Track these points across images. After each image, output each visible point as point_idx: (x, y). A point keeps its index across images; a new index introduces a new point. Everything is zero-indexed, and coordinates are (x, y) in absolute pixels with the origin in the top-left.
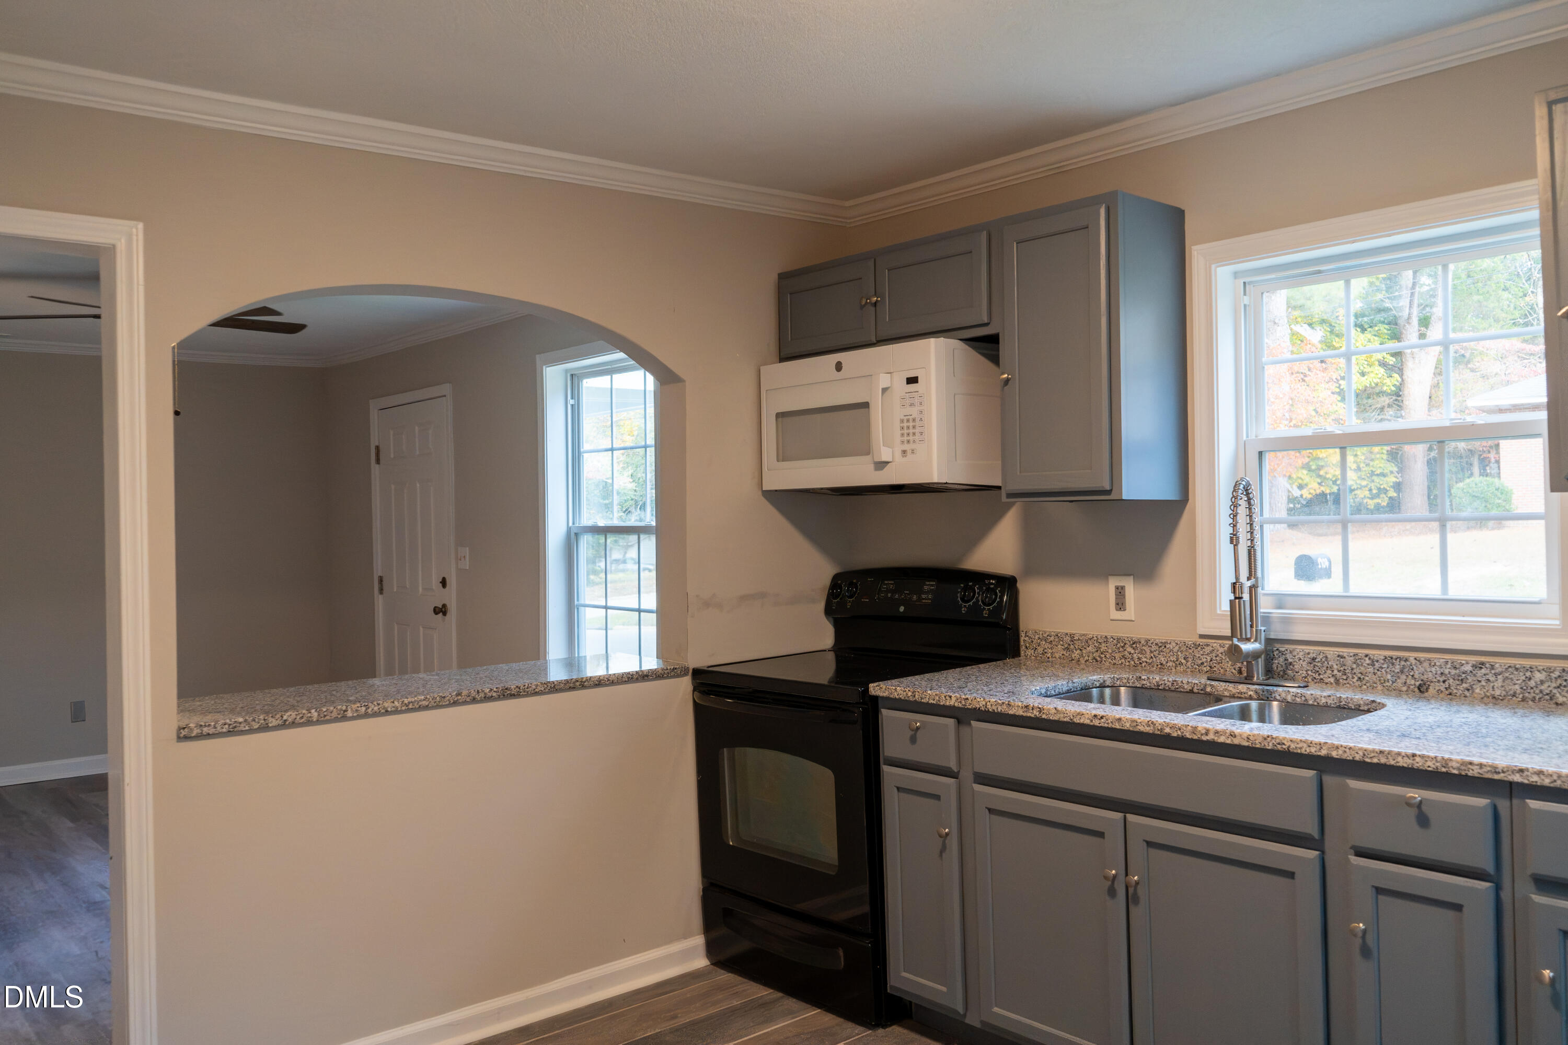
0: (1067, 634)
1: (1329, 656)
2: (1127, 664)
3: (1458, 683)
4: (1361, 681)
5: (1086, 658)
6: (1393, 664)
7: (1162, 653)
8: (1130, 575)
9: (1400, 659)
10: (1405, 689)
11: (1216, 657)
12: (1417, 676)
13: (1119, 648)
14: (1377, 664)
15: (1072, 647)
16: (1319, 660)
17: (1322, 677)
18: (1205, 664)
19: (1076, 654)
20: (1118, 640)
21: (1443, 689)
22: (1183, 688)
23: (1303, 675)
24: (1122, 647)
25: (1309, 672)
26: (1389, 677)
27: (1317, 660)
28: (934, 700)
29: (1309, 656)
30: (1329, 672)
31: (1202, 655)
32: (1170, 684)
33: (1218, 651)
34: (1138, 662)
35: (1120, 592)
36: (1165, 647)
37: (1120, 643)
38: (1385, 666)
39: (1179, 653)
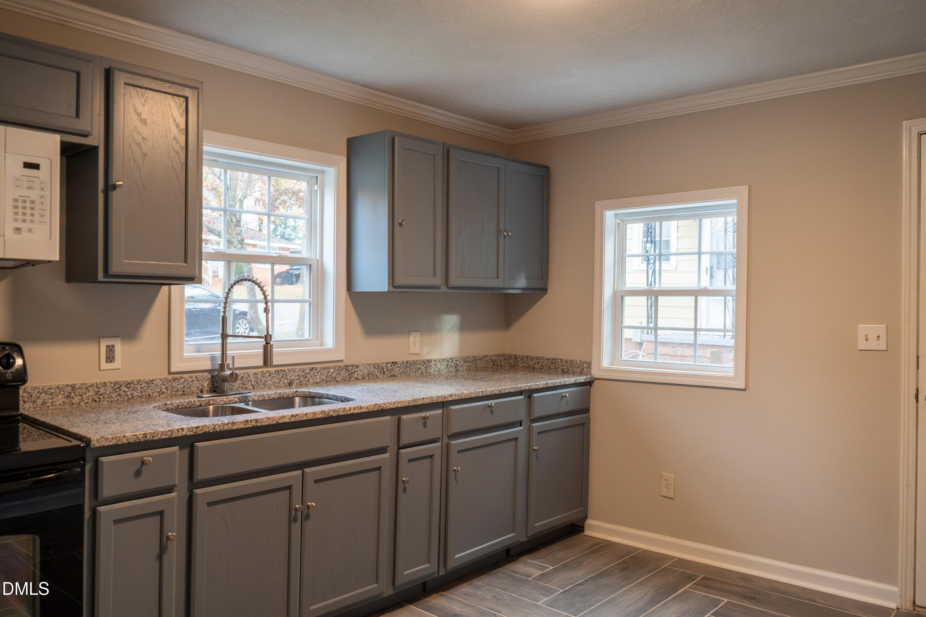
0: (68, 385)
1: (250, 375)
2: (122, 399)
3: (304, 378)
4: (265, 385)
5: (86, 401)
6: (279, 374)
7: (149, 388)
8: (118, 337)
9: (281, 371)
10: (283, 385)
11: (187, 384)
12: (288, 378)
13: (116, 389)
14: (272, 375)
15: (73, 394)
16: (245, 377)
17: (246, 386)
18: (180, 390)
19: (76, 400)
20: (116, 383)
21: (298, 383)
22: (195, 405)
23: (237, 387)
24: (118, 388)
25: (240, 385)
26: (277, 381)
27: (244, 378)
28: (166, 435)
29: (240, 376)
30: (250, 383)
31: (178, 385)
32: (186, 404)
33: (188, 380)
34: (131, 397)
35: (110, 350)
36: (152, 383)
37: (117, 386)
38: (275, 375)
39: (162, 386)
